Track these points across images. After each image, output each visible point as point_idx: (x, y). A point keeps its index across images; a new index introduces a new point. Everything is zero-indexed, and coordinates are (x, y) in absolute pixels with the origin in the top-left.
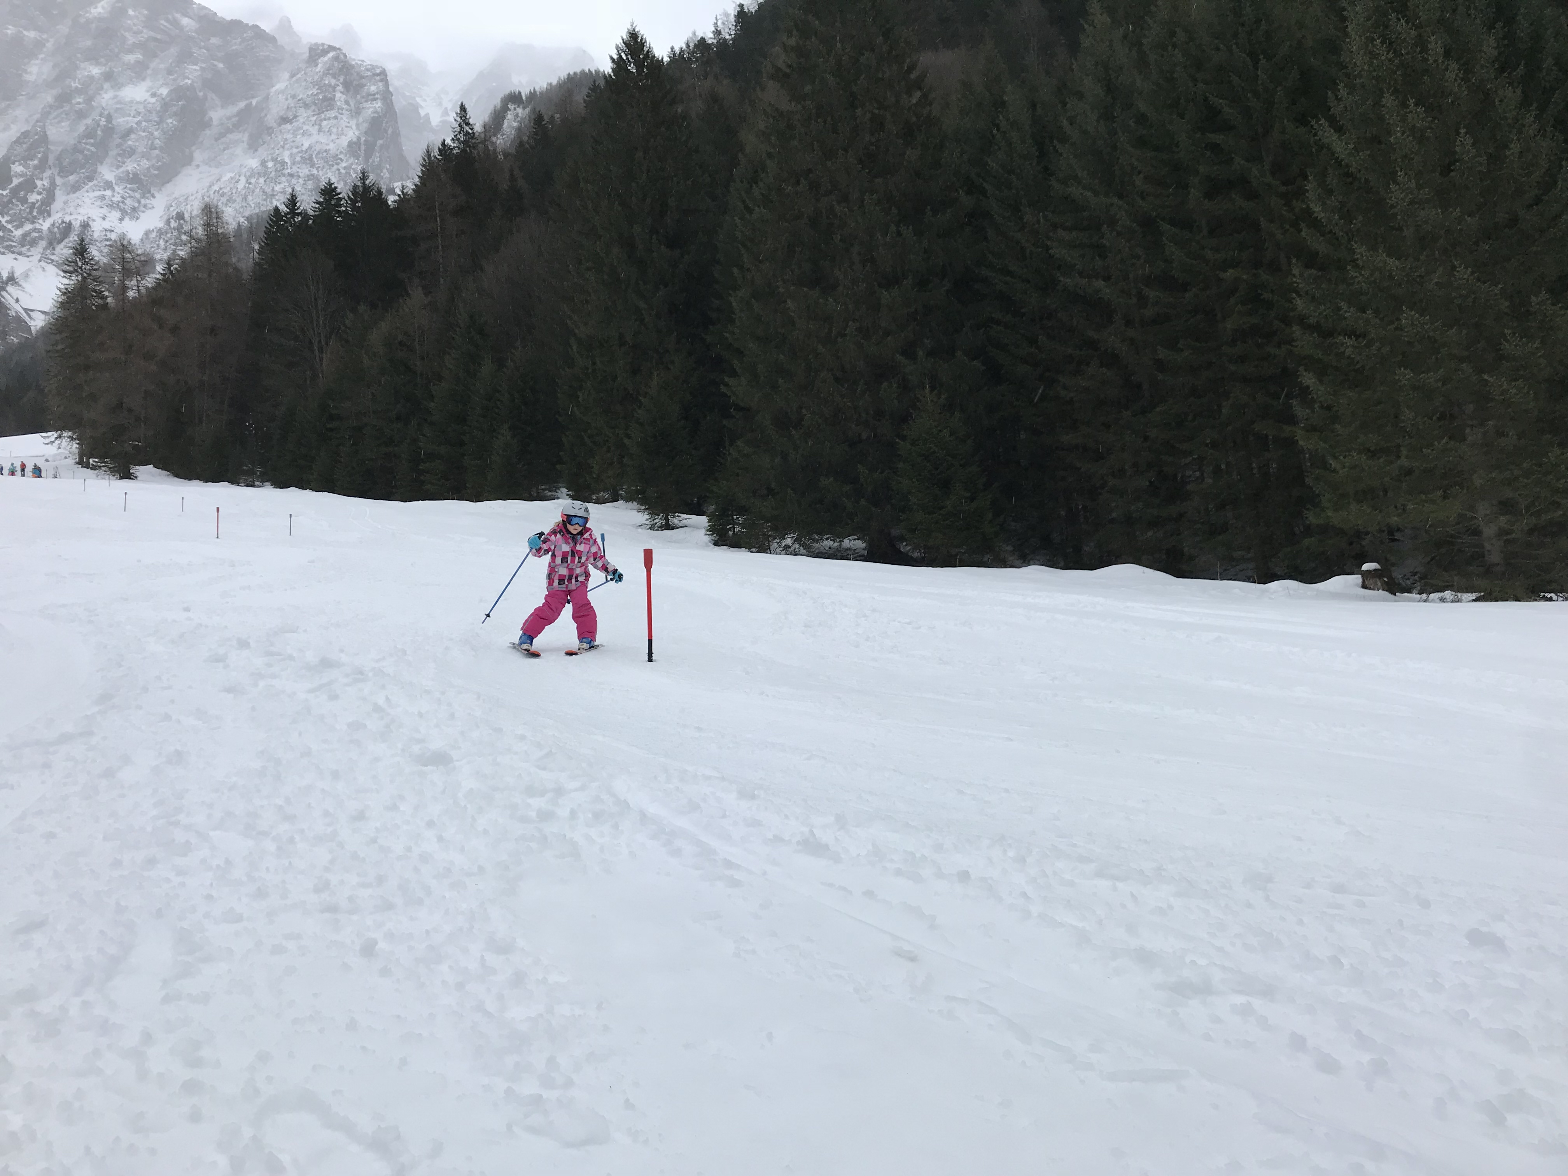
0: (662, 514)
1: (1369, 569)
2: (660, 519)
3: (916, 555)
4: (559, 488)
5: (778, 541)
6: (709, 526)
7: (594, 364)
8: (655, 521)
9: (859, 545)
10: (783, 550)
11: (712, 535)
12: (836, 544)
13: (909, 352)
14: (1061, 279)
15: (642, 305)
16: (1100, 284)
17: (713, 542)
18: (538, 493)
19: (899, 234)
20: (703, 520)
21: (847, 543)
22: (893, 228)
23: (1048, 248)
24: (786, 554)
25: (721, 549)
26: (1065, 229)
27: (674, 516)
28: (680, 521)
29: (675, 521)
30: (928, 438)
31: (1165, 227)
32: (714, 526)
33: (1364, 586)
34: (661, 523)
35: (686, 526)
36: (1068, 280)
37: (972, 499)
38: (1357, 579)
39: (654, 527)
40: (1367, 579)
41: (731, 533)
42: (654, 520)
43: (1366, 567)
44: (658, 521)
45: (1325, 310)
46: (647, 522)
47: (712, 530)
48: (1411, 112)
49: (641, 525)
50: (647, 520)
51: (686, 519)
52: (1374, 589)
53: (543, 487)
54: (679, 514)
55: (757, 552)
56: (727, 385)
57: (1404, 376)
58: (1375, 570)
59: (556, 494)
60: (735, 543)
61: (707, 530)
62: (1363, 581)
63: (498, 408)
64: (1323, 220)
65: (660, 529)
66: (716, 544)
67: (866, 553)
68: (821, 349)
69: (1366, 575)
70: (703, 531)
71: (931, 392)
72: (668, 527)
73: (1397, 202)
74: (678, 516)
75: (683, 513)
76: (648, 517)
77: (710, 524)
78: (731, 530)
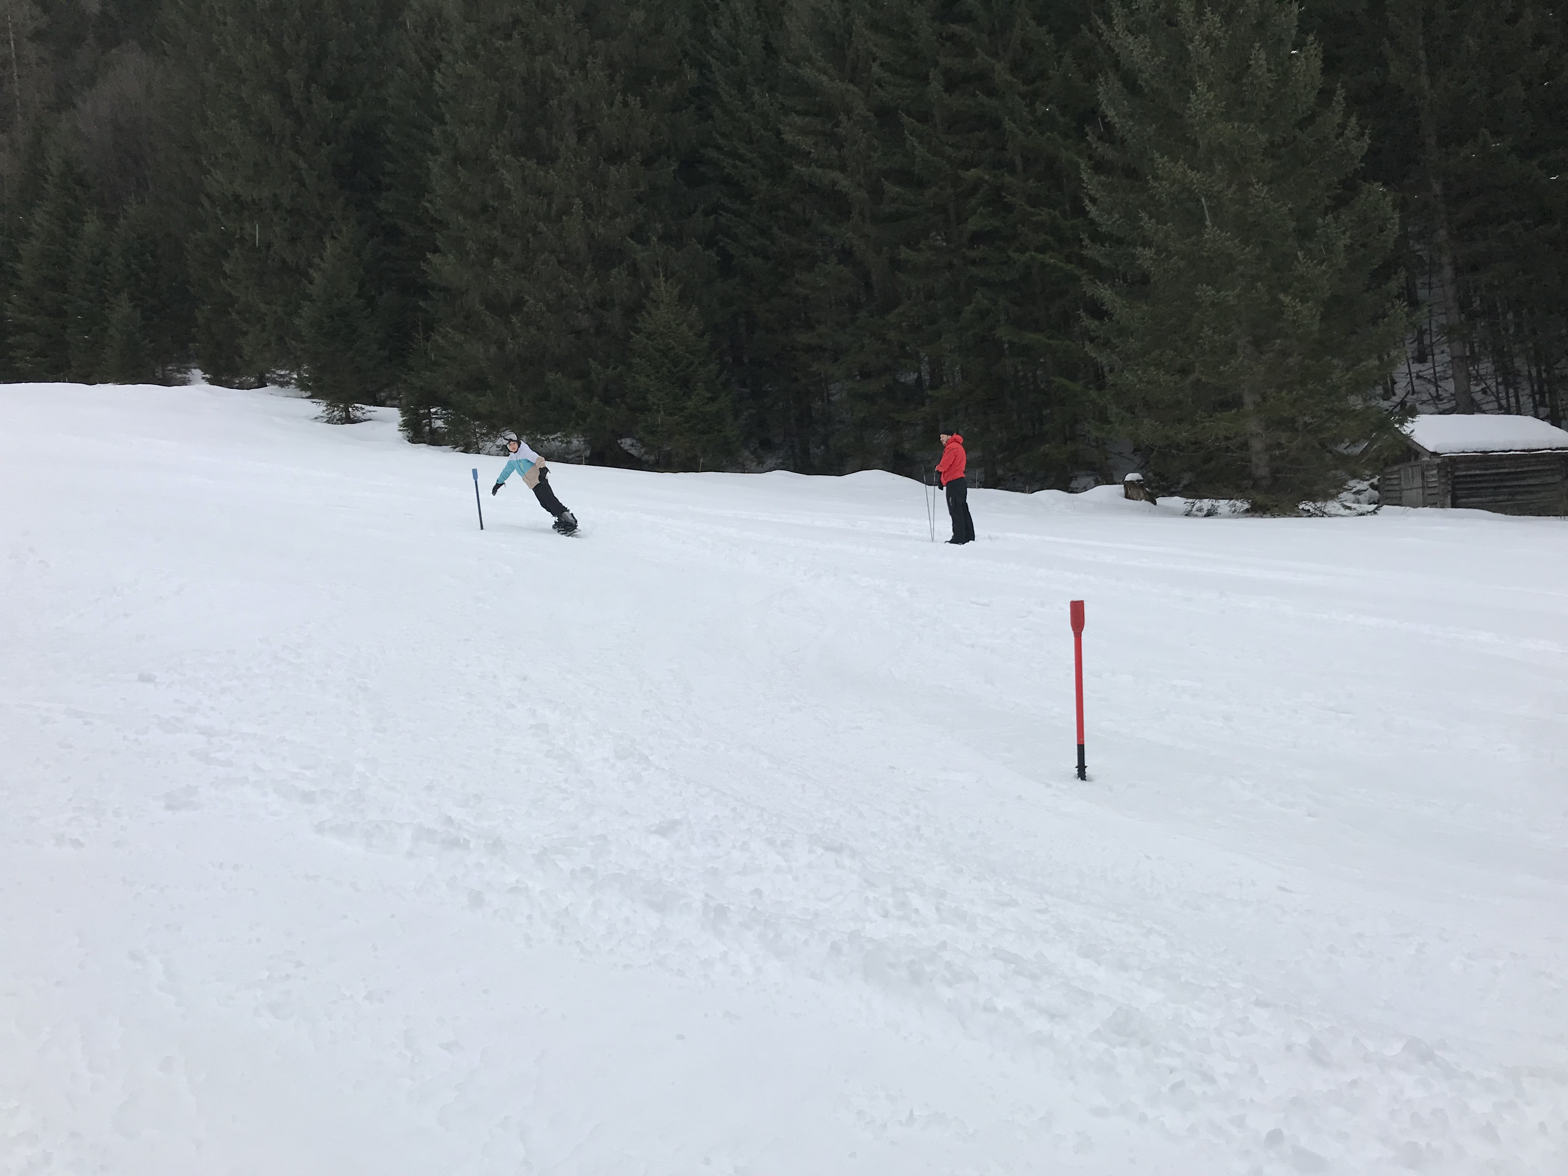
0: (342, 406)
1: (1133, 479)
2: (340, 411)
5: (492, 440)
6: (403, 421)
8: (336, 413)
9: (583, 445)
11: (407, 430)
12: (564, 445)
13: (640, 236)
14: (796, 167)
16: (836, 175)
17: (408, 439)
19: (625, 104)
20: (393, 413)
21: (573, 444)
22: (619, 97)
26: (798, 113)
27: (357, 409)
28: (364, 413)
29: (359, 414)
30: (665, 331)
32: (409, 420)
33: (1127, 496)
34: (341, 415)
35: (370, 420)
36: (803, 169)
37: (712, 400)
38: (1119, 489)
39: (333, 420)
40: (1130, 489)
41: (428, 428)
42: (333, 412)
43: (1129, 477)
46: (324, 414)
47: (406, 424)
48: (1208, 19)
49: (316, 418)
50: (324, 411)
51: (370, 412)
52: (1137, 500)
53: (170, 368)
54: (363, 406)
56: (428, 262)
58: (1138, 481)
60: (434, 439)
61: (401, 426)
62: (1127, 491)
63: (109, 273)
65: (340, 423)
66: (413, 440)
67: (588, 453)
69: (1129, 485)
70: (397, 427)
71: (666, 282)
72: (349, 420)
73: (1195, 113)
74: (361, 408)
75: (367, 404)
76: (325, 408)
77: (404, 418)
78: (427, 426)
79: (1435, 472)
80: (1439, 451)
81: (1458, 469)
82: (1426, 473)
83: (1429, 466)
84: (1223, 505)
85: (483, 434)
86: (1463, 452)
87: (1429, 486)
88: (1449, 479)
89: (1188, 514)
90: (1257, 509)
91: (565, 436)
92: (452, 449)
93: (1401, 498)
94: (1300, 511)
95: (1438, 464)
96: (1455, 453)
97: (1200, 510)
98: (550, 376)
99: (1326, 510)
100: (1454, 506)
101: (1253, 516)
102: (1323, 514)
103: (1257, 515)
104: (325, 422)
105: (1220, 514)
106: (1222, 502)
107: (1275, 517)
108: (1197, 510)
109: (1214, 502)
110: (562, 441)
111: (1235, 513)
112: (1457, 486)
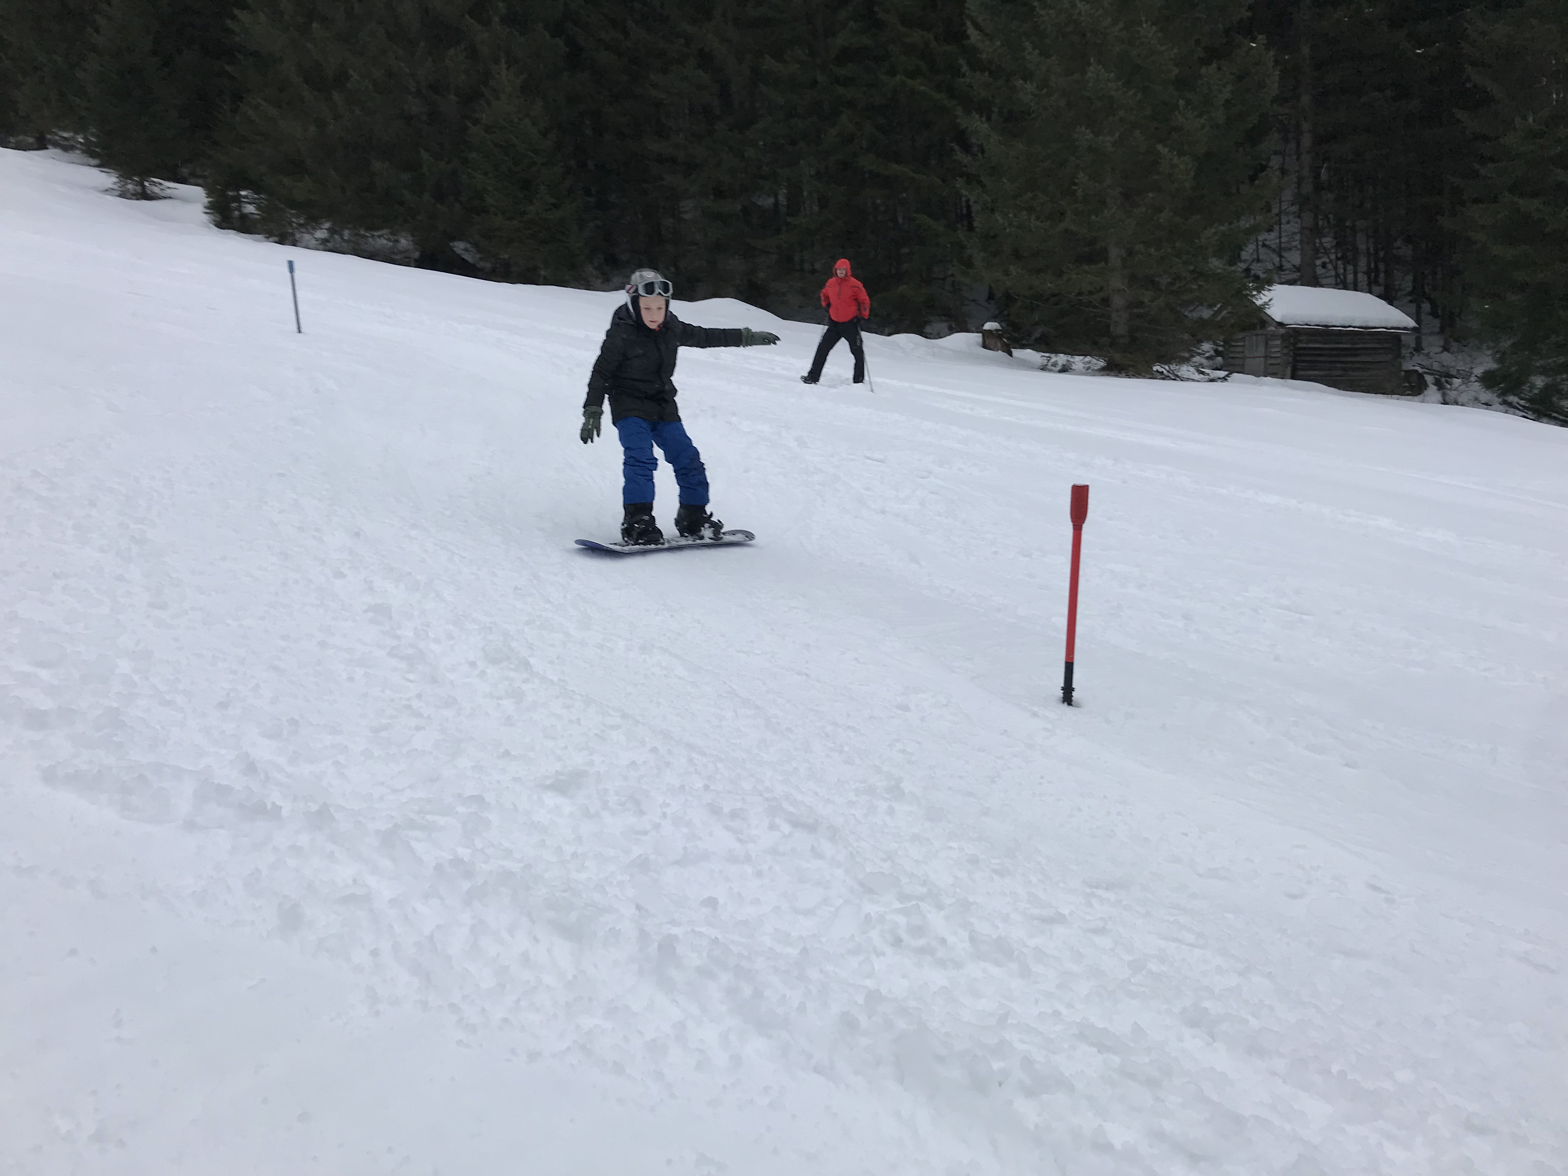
0: (136, 179)
1: (991, 328)
2: (134, 184)
3: (481, 264)
5: (307, 232)
6: (209, 202)
8: (129, 186)
9: (412, 248)
10: (318, 244)
11: (213, 213)
13: (480, 14)
17: (214, 223)
25: (225, 233)
27: (154, 184)
28: (164, 190)
29: (156, 190)
30: (507, 126)
32: (215, 202)
33: (985, 346)
34: (135, 190)
35: (170, 198)
37: (557, 206)
38: (977, 337)
39: (124, 194)
40: (988, 339)
41: (237, 212)
42: (126, 185)
43: (989, 326)
46: (115, 187)
47: (212, 206)
50: (115, 184)
51: (170, 189)
52: (993, 350)
55: (278, 243)
58: (997, 330)
60: (247, 228)
61: (206, 208)
62: (984, 341)
65: (134, 198)
66: (220, 225)
67: (417, 255)
69: (987, 334)
70: (202, 209)
71: (508, 68)
72: (145, 196)
74: (160, 184)
75: (163, 180)
76: (117, 180)
77: (210, 199)
78: (237, 210)
79: (1278, 342)
80: (1285, 323)
81: (1301, 341)
82: (1270, 343)
83: (1274, 336)
84: (1078, 361)
85: (301, 225)
86: (1307, 325)
87: (1272, 356)
88: (1291, 350)
89: (1043, 368)
90: (1113, 368)
91: (392, 234)
92: (265, 239)
93: (1244, 365)
94: (1154, 373)
95: (1283, 336)
96: (1298, 325)
97: (1055, 365)
98: (377, 165)
99: (1179, 374)
100: (1293, 377)
101: (1108, 375)
102: (1177, 377)
103: (1113, 373)
104: (118, 196)
105: (1074, 370)
106: (1078, 359)
107: (1130, 378)
108: (1052, 365)
109: (1069, 358)
110: (389, 240)
111: (1089, 371)
112: (1298, 358)
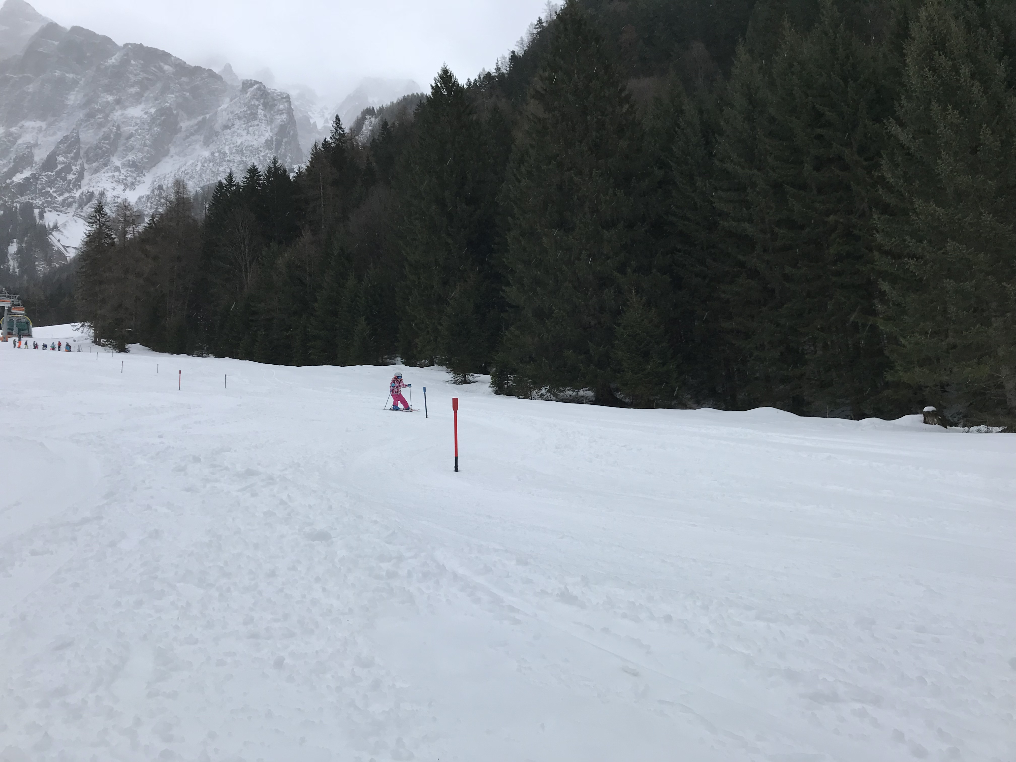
0: (462, 374)
1: (929, 411)
2: (461, 377)
3: (627, 400)
4: (396, 357)
5: (537, 391)
7: (419, 278)
8: (457, 378)
9: (590, 394)
10: (540, 397)
12: (574, 393)
13: (622, 269)
14: (721, 222)
15: (450, 241)
17: (494, 392)
18: (382, 361)
19: (615, 194)
20: (488, 378)
21: (581, 393)
22: (611, 191)
23: (712, 203)
24: (542, 400)
25: (499, 396)
26: (723, 190)
27: (469, 375)
28: (473, 378)
29: (470, 378)
30: (634, 324)
31: (788, 188)
33: (925, 422)
34: (461, 380)
35: (477, 382)
36: (725, 223)
37: (664, 364)
38: (920, 417)
39: (457, 382)
40: (927, 417)
43: (926, 409)
44: (459, 378)
45: (895, 241)
46: (452, 379)
47: (494, 384)
48: (950, 114)
49: (448, 381)
50: (452, 377)
51: (477, 377)
52: (932, 424)
53: (386, 357)
55: (523, 398)
56: (504, 291)
57: (949, 284)
58: (933, 411)
59: (394, 361)
60: (509, 393)
62: (925, 418)
63: (358, 307)
64: (892, 184)
65: (460, 384)
67: (594, 399)
68: (564, 268)
69: (926, 414)
71: (636, 295)
72: (466, 382)
73: (942, 171)
74: (472, 375)
75: (475, 373)
77: (493, 381)
78: (506, 384)
85: (533, 388)
90: (1009, 429)
92: (517, 397)
98: (567, 353)
104: (452, 384)
